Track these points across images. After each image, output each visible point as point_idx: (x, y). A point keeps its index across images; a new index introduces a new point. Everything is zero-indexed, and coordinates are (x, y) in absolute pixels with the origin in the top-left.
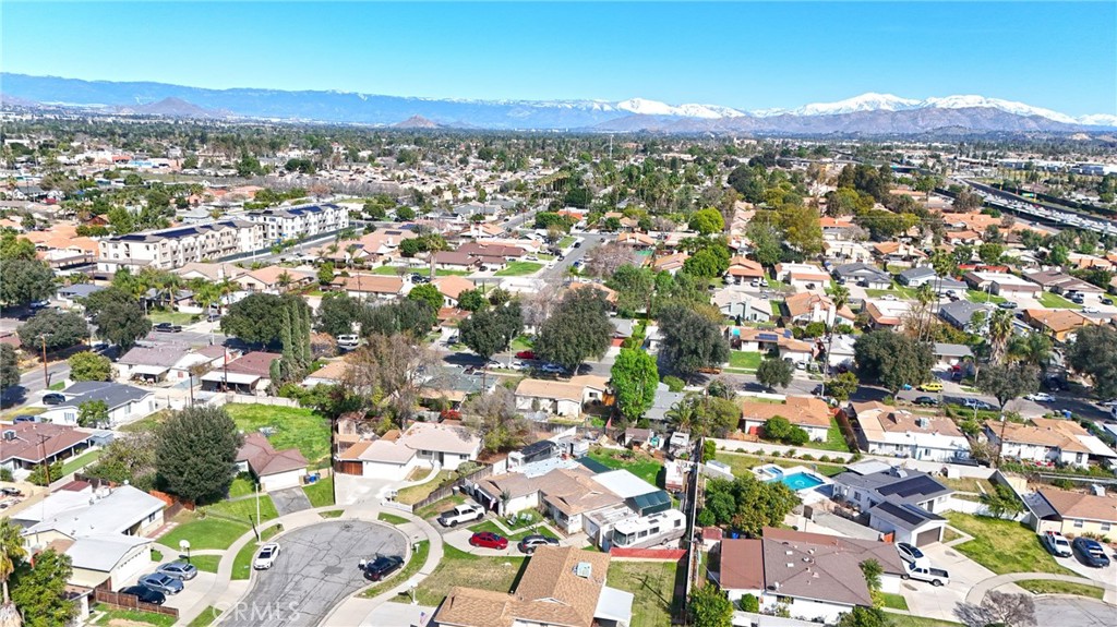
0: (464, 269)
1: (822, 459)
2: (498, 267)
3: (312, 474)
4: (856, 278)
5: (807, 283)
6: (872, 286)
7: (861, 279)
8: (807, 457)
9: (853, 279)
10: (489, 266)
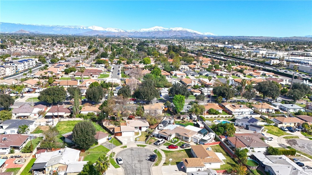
0: (88, 77)
1: (226, 117)
2: (98, 76)
3: (110, 137)
4: (191, 74)
5: (181, 76)
6: (195, 76)
7: (192, 74)
8: (222, 117)
9: (190, 74)
10: (95, 76)
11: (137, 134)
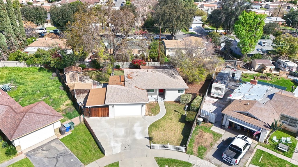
3: (67, 124)
11: (153, 109)
